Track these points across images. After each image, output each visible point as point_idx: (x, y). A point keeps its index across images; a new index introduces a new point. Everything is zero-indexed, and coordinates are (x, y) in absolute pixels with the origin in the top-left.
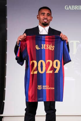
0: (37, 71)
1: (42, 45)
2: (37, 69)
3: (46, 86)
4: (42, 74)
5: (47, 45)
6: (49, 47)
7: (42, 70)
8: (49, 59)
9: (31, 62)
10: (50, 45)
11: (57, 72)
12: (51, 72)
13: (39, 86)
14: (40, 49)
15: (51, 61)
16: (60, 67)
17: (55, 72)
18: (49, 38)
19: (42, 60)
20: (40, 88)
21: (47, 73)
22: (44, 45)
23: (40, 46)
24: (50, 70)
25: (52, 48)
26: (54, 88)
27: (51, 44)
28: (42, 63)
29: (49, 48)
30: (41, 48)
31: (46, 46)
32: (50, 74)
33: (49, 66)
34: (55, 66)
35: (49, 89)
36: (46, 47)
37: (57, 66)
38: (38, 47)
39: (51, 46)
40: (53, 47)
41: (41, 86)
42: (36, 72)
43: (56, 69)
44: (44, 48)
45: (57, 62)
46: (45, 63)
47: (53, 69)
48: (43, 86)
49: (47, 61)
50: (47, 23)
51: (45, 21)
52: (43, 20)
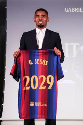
1: (36, 60)
2: (29, 85)
3: (38, 103)
4: (35, 90)
5: (41, 60)
6: (42, 61)
7: (34, 86)
8: (42, 75)
9: (24, 78)
10: (43, 60)
11: (50, 87)
12: (44, 88)
13: (31, 103)
14: (33, 64)
15: (44, 77)
16: (53, 82)
17: (48, 88)
18: (42, 52)
19: (35, 75)
20: (32, 104)
21: (40, 89)
22: (38, 60)
23: (33, 61)
24: (43, 86)
25: (45, 63)
26: (47, 105)
27: (45, 59)
28: (34, 79)
29: (43, 64)
31: (39, 60)
32: (42, 90)
33: (42, 81)
34: (48, 82)
35: (42, 105)
36: (39, 62)
37: (50, 82)
38: (31, 62)
39: (45, 61)
40: (47, 61)
41: (33, 102)
42: (28, 88)
43: (50, 85)
44: (38, 63)
45: (50, 78)
46: (38, 78)
47: (46, 84)
48: (36, 103)
49: (40, 77)
50: (42, 24)
51: (40, 22)
52: (38, 22)
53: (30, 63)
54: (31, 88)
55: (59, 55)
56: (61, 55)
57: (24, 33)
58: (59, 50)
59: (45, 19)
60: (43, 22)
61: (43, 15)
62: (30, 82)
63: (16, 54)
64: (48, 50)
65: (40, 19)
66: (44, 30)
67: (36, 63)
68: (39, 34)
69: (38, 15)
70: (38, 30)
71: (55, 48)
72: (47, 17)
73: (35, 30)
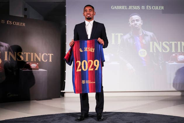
0: (81, 69)
1: (85, 48)
2: (81, 67)
3: (88, 81)
4: (85, 71)
5: (89, 48)
6: (90, 49)
7: (85, 68)
8: (90, 60)
9: (77, 62)
10: (91, 48)
11: (96, 69)
12: (92, 69)
13: (83, 81)
15: (92, 61)
16: (99, 65)
17: (95, 70)
19: (85, 60)
20: (83, 82)
21: (89, 71)
22: (86, 48)
23: (83, 49)
25: (93, 50)
26: (95, 82)
28: (85, 63)
29: (91, 51)
30: (84, 51)
32: (91, 71)
33: (90, 65)
34: (95, 65)
35: (91, 83)
36: (88, 50)
37: (96, 65)
39: (92, 49)
41: (84, 81)
43: (96, 67)
44: (87, 51)
45: (96, 62)
47: (94, 67)
48: (86, 81)
49: (89, 61)
50: (90, 17)
51: (88, 16)
52: (87, 15)
53: (81, 51)
54: (82, 70)
55: (102, 44)
56: (104, 44)
57: (76, 25)
58: (102, 40)
59: (92, 13)
60: (90, 15)
61: (90, 10)
62: (81, 66)
63: (71, 43)
64: (94, 40)
65: (88, 13)
66: (92, 22)
67: (85, 51)
68: (88, 25)
69: (86, 10)
70: (87, 22)
71: (99, 39)
72: (94, 12)
73: (85, 22)
